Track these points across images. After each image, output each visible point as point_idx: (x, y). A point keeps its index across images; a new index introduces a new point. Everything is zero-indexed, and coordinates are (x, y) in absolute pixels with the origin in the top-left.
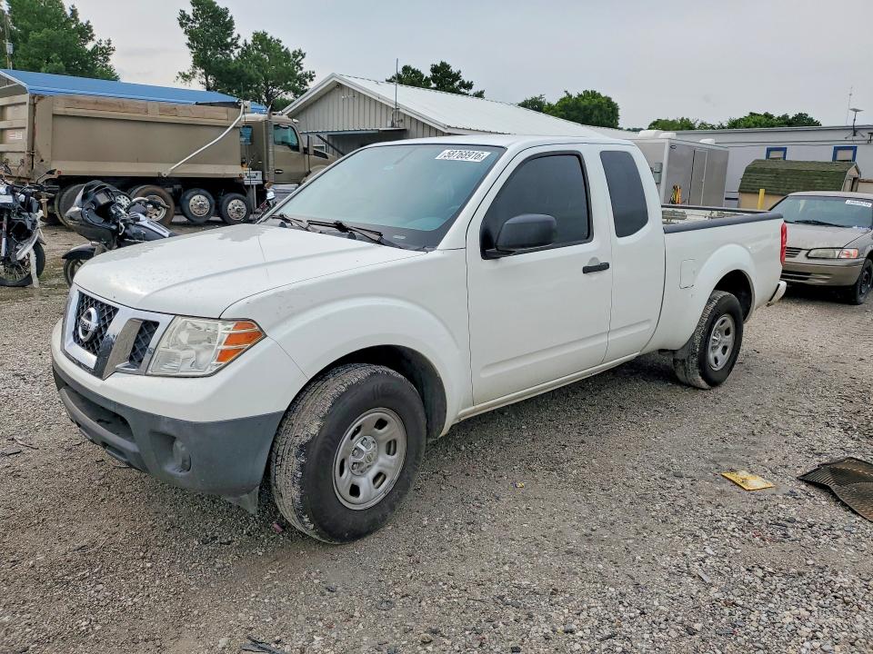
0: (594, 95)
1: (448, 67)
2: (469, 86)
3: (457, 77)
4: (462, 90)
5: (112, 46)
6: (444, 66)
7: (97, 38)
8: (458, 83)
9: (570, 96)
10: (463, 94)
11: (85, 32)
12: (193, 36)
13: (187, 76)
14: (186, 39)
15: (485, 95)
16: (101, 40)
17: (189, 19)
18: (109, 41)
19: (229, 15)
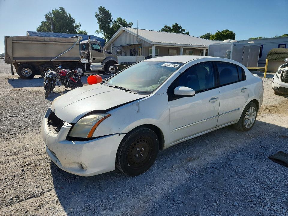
0: (227, 31)
1: (178, 25)
2: (184, 30)
3: (180, 28)
4: (182, 32)
5: (80, 24)
6: (177, 25)
7: (76, 22)
8: (180, 30)
9: (219, 32)
10: (182, 33)
11: (73, 21)
12: (99, 20)
13: (98, 32)
14: (97, 21)
15: (189, 33)
16: (77, 23)
17: (98, 15)
18: (79, 23)
19: (109, 12)
